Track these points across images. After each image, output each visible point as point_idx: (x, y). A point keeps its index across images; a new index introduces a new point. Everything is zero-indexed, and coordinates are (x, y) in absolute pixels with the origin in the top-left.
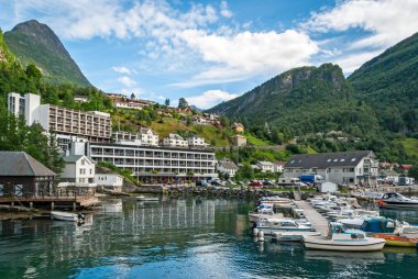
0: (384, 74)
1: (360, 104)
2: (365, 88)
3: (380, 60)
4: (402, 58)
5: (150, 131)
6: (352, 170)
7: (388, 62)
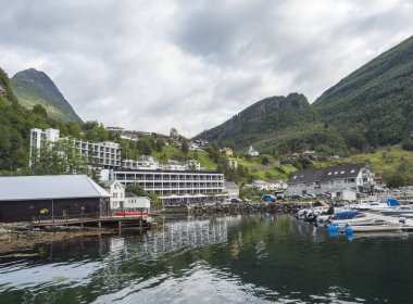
0: (342, 100)
1: (326, 126)
2: (328, 113)
3: (337, 89)
4: (355, 86)
5: (151, 159)
6: (353, 180)
7: (343, 90)
